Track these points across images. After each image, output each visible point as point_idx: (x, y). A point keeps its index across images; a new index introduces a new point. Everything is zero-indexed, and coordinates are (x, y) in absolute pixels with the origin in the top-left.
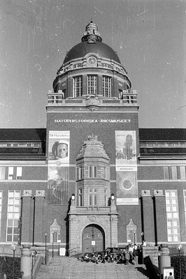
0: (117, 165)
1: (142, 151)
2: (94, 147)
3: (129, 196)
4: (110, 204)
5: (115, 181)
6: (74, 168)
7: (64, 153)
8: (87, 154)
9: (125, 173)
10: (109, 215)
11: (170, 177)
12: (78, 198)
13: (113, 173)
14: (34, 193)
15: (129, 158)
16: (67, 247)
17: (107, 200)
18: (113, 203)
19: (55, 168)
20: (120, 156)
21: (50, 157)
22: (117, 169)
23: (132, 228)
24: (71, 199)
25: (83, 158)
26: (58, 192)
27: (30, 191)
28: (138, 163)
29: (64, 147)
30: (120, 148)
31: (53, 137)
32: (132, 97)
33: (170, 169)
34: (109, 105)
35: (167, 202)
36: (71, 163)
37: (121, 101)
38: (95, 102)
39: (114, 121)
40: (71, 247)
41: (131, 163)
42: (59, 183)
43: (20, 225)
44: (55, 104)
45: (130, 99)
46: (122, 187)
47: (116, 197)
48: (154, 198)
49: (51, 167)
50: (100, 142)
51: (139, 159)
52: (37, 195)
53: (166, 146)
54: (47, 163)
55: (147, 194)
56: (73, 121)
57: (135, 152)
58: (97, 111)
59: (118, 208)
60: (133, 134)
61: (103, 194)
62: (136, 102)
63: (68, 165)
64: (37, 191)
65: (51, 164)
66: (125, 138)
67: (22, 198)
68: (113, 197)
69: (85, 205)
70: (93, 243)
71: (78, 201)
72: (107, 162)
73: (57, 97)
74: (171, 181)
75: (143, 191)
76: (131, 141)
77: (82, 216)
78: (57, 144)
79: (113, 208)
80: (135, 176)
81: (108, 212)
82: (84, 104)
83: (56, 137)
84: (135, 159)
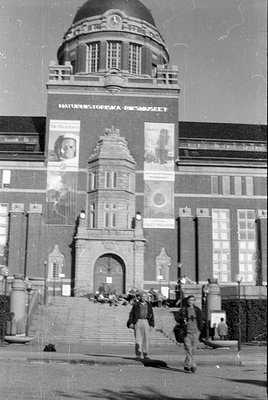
0: (145, 172)
1: (181, 153)
2: (114, 145)
3: (161, 215)
4: (133, 226)
5: (141, 194)
6: (85, 173)
7: (70, 152)
8: (104, 154)
9: (156, 182)
10: (133, 241)
11: (220, 192)
12: (89, 217)
13: (140, 183)
14: (27, 207)
15: (163, 162)
16: (73, 285)
17: (130, 220)
18: (138, 224)
19: (58, 173)
20: (151, 159)
21: (50, 157)
22: (146, 178)
23: (164, 260)
24: (79, 217)
25: (98, 160)
26: (62, 208)
27: (22, 205)
28: (176, 170)
29: (71, 143)
30: (151, 148)
31: (57, 129)
32: (170, 76)
33: (220, 179)
34: (137, 85)
35: (215, 226)
36: (80, 166)
37: (155, 80)
38: (117, 80)
39: (144, 109)
40: (78, 285)
41: (167, 169)
42: (63, 194)
43: (7, 253)
44: (60, 82)
45: (168, 79)
46: (151, 203)
47: (143, 217)
48: (196, 220)
49: (52, 172)
50: (123, 139)
51: (177, 164)
52: (32, 210)
53: (216, 147)
54: (46, 166)
55: (186, 214)
56: (86, 107)
57: (172, 153)
58: (120, 94)
59: (146, 232)
60: (171, 129)
61: (125, 211)
62: (176, 82)
63: (76, 170)
64: (32, 205)
65: (52, 167)
66: (159, 134)
67: (9, 215)
68: (139, 217)
69: (99, 227)
70: (109, 280)
71: (89, 220)
72: (132, 166)
73: (63, 72)
74: (220, 196)
75: (181, 209)
76: (167, 137)
77: (94, 242)
78: (61, 139)
79: (139, 232)
80: (171, 188)
81: (132, 237)
82: (101, 83)
83: (60, 129)
84: (171, 164)
